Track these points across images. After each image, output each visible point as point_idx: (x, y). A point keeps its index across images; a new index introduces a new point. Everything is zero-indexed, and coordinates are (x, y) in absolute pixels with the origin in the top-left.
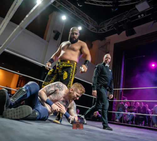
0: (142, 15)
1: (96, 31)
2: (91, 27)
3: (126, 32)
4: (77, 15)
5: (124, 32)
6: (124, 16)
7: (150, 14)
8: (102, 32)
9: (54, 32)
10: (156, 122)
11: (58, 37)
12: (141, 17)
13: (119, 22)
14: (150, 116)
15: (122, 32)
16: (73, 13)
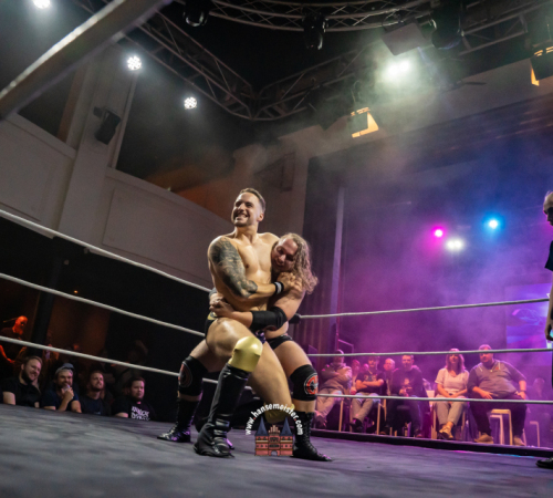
2: (231, 99)
3: (349, 120)
4: (183, 55)
6: (344, 67)
8: (269, 117)
9: (97, 112)
13: (326, 84)
15: (335, 120)
16: (165, 50)
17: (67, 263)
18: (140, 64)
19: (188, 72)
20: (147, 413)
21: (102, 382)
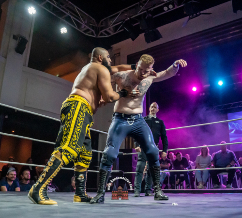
0: (171, 6)
1: (94, 35)
2: (85, 27)
3: (145, 35)
4: (57, 5)
5: (142, 36)
6: (141, 8)
7: (182, 5)
8: (105, 35)
9: (15, 37)
10: (201, 180)
11: (25, 48)
12: (169, 9)
13: (132, 17)
14: (192, 171)
15: (138, 35)
16: (48, 3)
17: (6, 117)
18: (35, 11)
19: (61, 14)
20: (54, 189)
21: (30, 175)
